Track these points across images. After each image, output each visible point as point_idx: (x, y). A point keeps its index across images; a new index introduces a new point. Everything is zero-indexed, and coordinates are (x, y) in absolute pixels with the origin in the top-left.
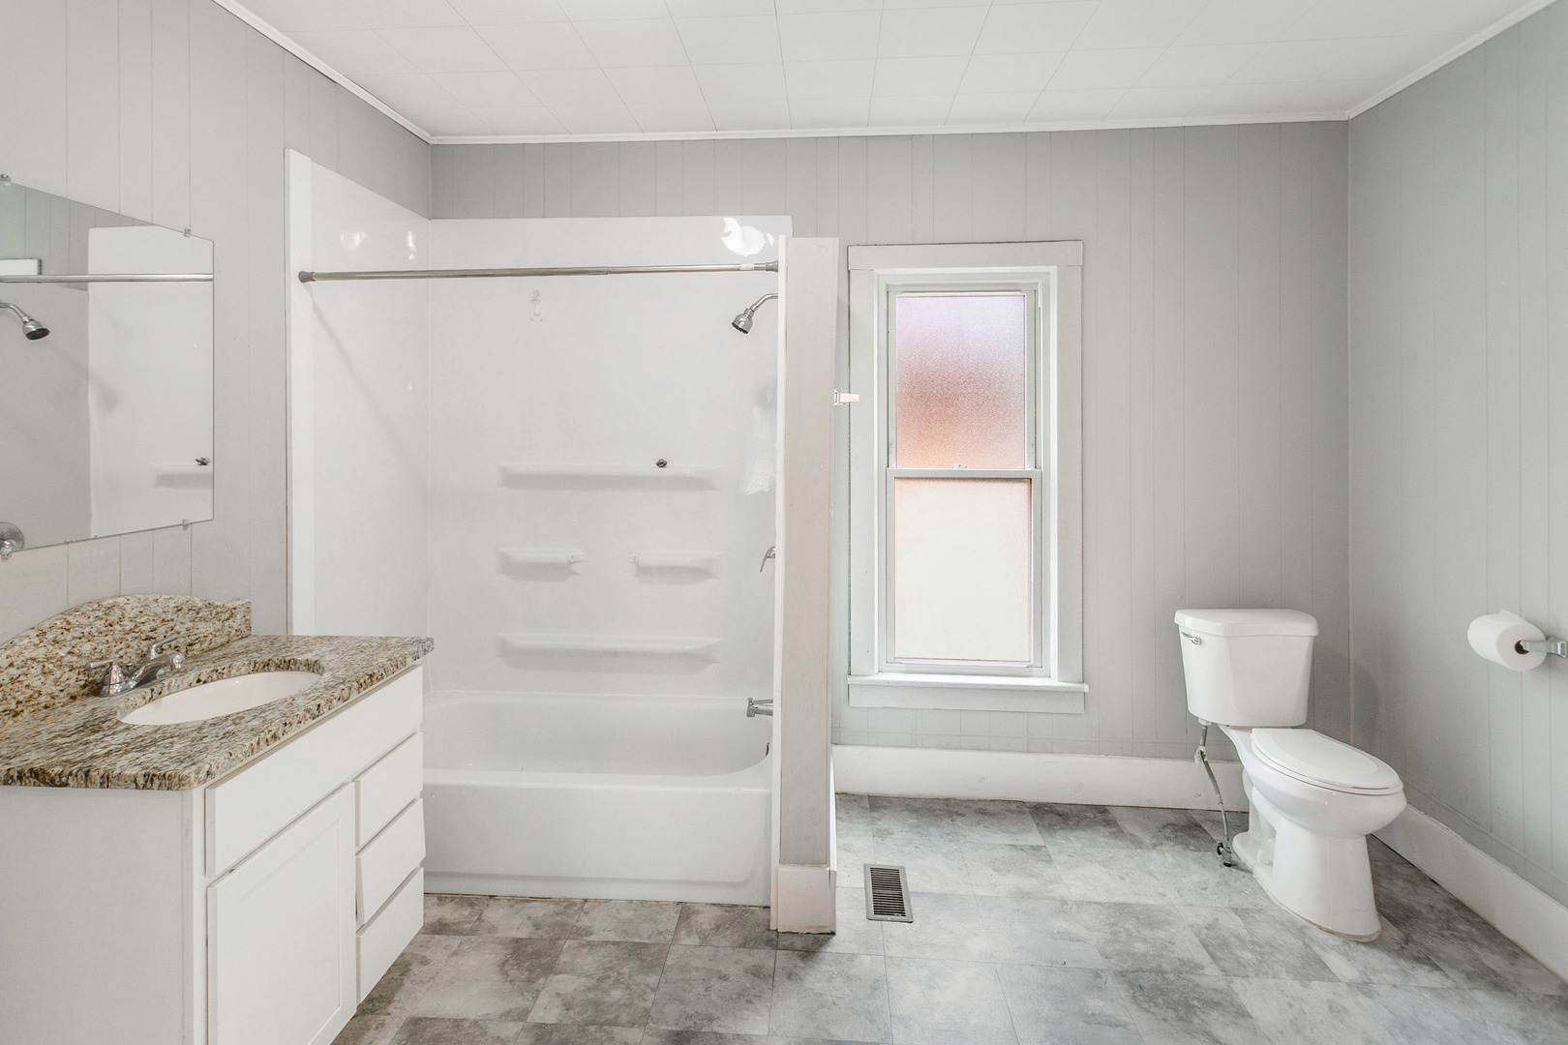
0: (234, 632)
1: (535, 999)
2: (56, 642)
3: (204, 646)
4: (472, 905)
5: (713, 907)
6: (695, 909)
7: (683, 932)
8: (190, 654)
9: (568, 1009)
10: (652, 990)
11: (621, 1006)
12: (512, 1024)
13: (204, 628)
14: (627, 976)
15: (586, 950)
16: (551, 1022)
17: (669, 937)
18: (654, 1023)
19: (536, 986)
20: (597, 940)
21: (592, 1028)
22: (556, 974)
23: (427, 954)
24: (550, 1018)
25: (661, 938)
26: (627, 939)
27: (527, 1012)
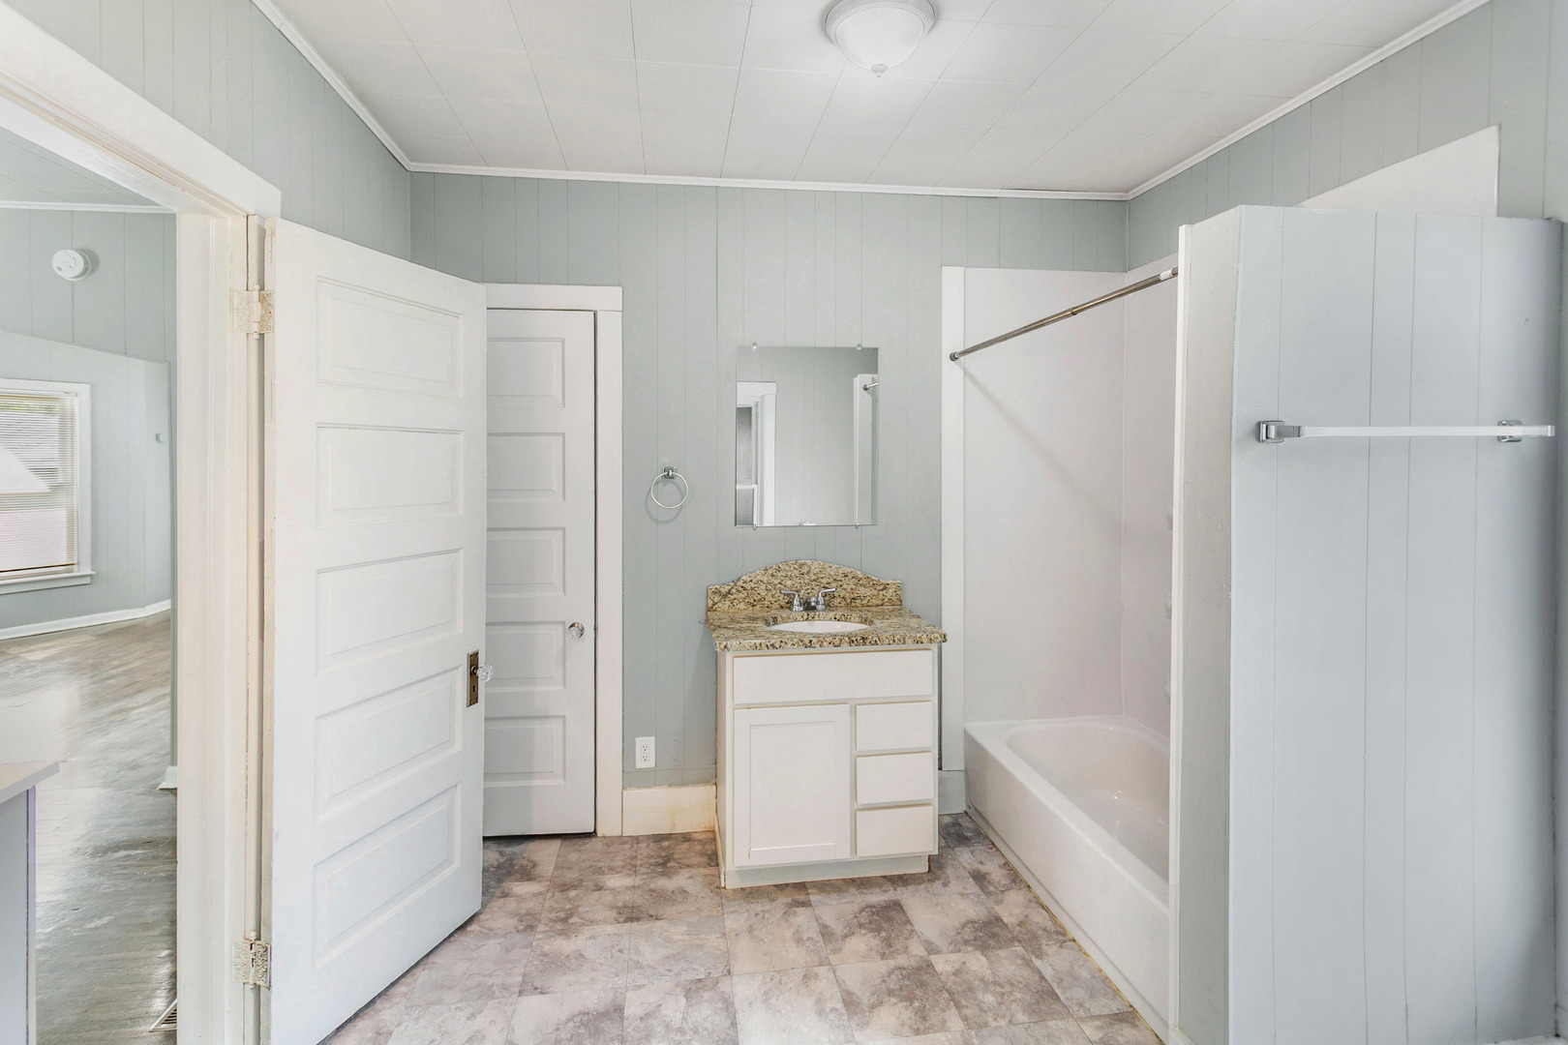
0: (887, 600)
1: (952, 952)
2: (772, 575)
3: (863, 602)
4: (1014, 881)
5: (1155, 1037)
6: (1137, 1023)
7: (1097, 1023)
8: (853, 604)
9: (954, 974)
10: (1010, 1021)
11: (979, 1005)
12: (922, 949)
13: (862, 591)
14: (1012, 998)
15: (1019, 962)
16: (937, 969)
17: (1082, 1013)
18: (976, 1035)
19: (963, 947)
20: (1037, 964)
21: (946, 995)
22: (982, 954)
23: (953, 882)
24: (939, 968)
25: (1076, 1008)
26: (1054, 985)
27: (938, 952)
